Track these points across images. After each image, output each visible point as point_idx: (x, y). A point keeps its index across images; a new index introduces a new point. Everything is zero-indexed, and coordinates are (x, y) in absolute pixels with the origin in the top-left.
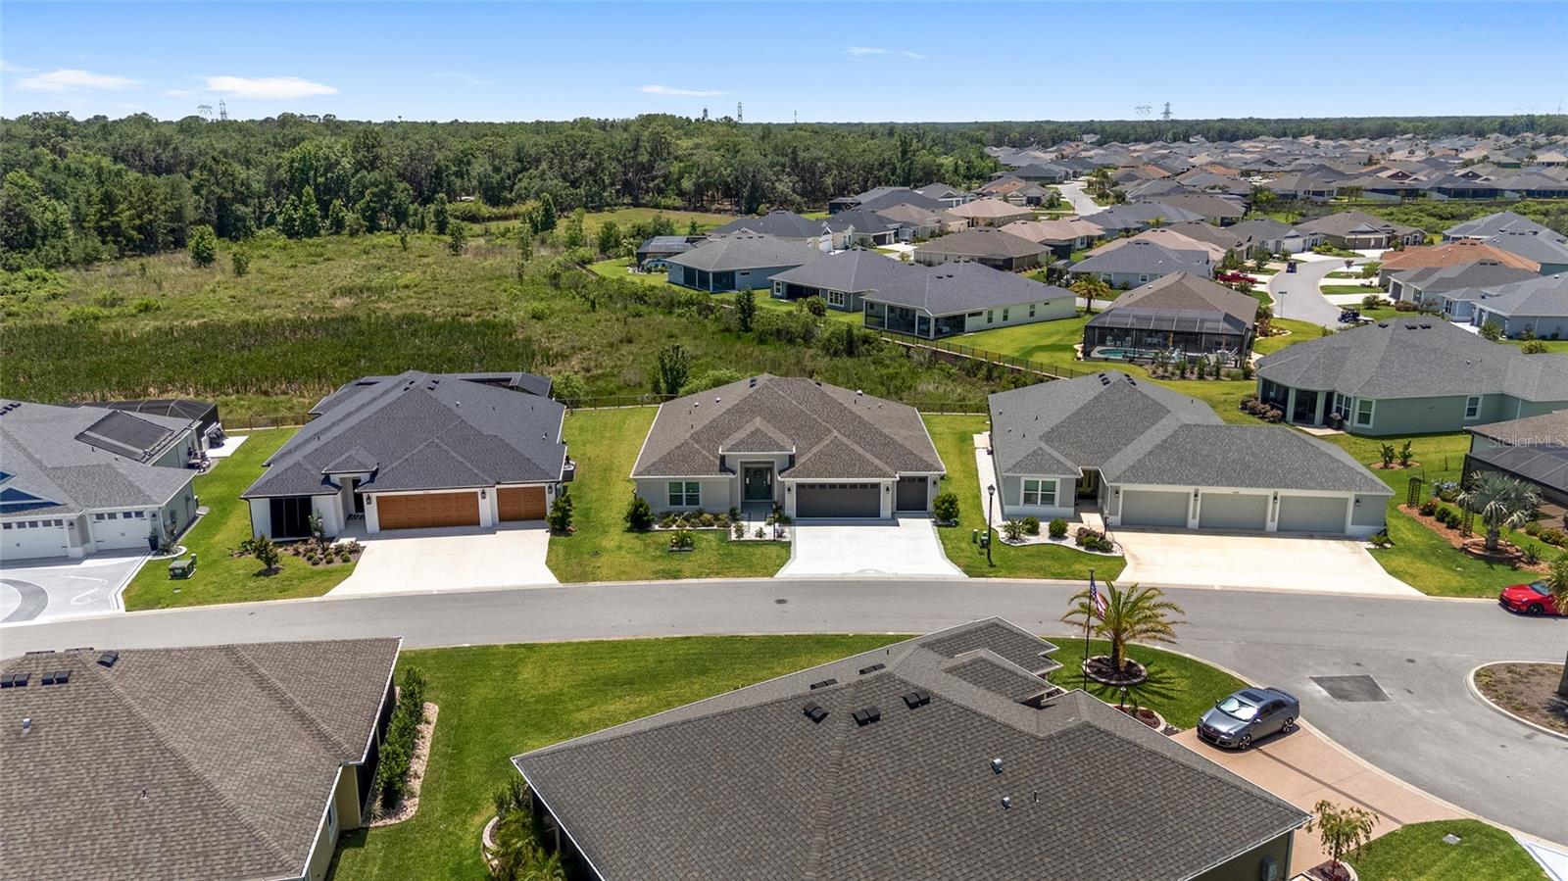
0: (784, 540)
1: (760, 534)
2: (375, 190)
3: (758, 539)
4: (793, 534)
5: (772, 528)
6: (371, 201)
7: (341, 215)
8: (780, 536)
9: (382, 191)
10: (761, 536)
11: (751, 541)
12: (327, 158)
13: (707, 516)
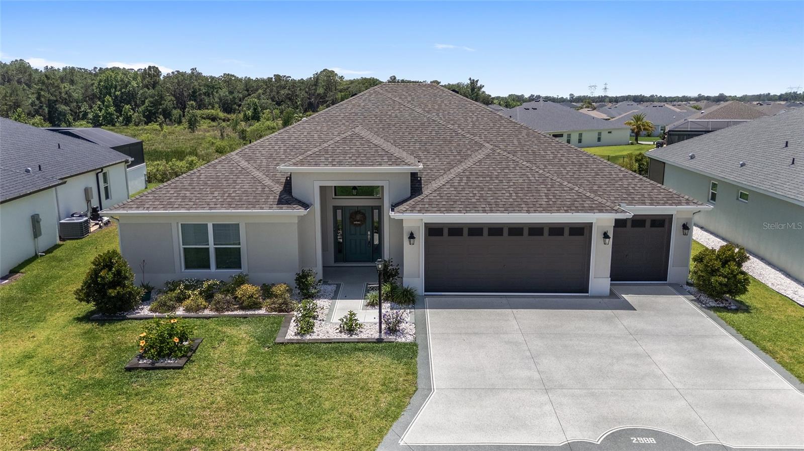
0: (401, 340)
1: (350, 325)
2: (151, 99)
3: (345, 336)
4: (421, 326)
5: (375, 312)
6: (149, 106)
7: (129, 114)
8: (393, 330)
9: (156, 100)
10: (351, 331)
11: (329, 342)
12: (122, 80)
13: (248, 289)
